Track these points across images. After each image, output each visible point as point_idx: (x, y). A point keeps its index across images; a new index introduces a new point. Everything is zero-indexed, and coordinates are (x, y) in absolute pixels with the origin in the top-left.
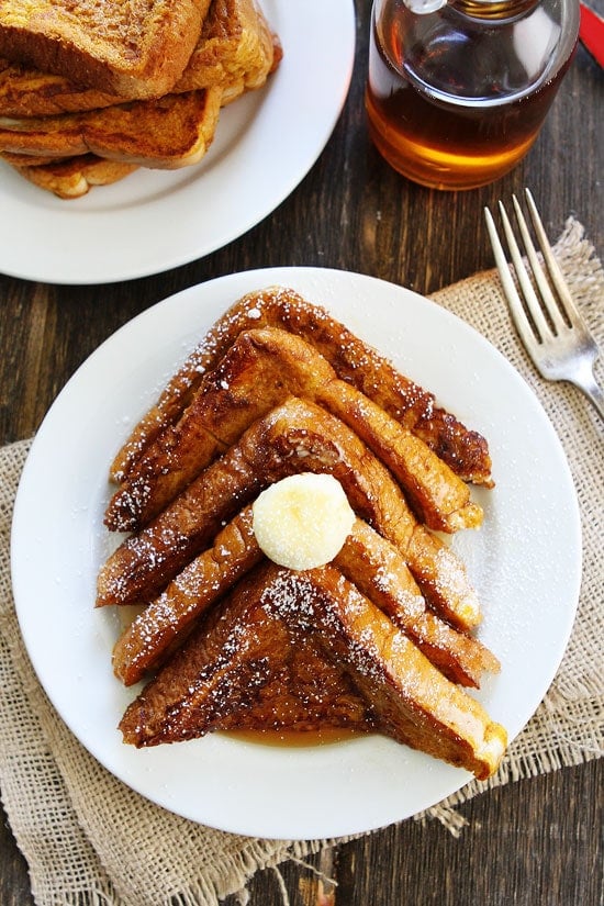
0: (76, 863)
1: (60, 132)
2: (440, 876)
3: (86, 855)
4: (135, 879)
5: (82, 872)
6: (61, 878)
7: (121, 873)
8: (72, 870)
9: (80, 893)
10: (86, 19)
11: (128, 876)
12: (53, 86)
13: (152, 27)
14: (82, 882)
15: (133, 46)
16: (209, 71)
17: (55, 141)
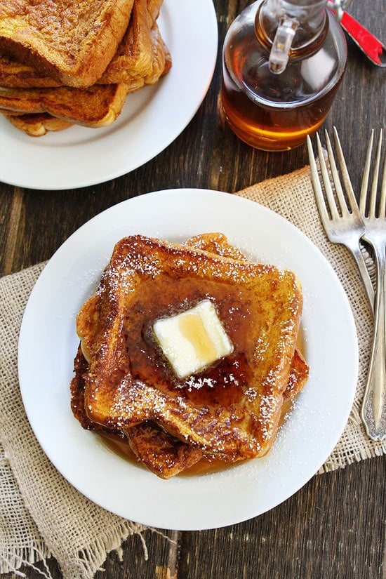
0: (22, 531)
1: (28, 100)
2: (240, 568)
3: (28, 526)
4: (58, 540)
5: (25, 536)
6: (13, 539)
7: (50, 536)
8: (19, 535)
9: (24, 549)
10: (48, 36)
11: (54, 538)
12: (26, 72)
13: (85, 47)
14: (25, 542)
15: (72, 57)
16: (118, 75)
17: (24, 105)
